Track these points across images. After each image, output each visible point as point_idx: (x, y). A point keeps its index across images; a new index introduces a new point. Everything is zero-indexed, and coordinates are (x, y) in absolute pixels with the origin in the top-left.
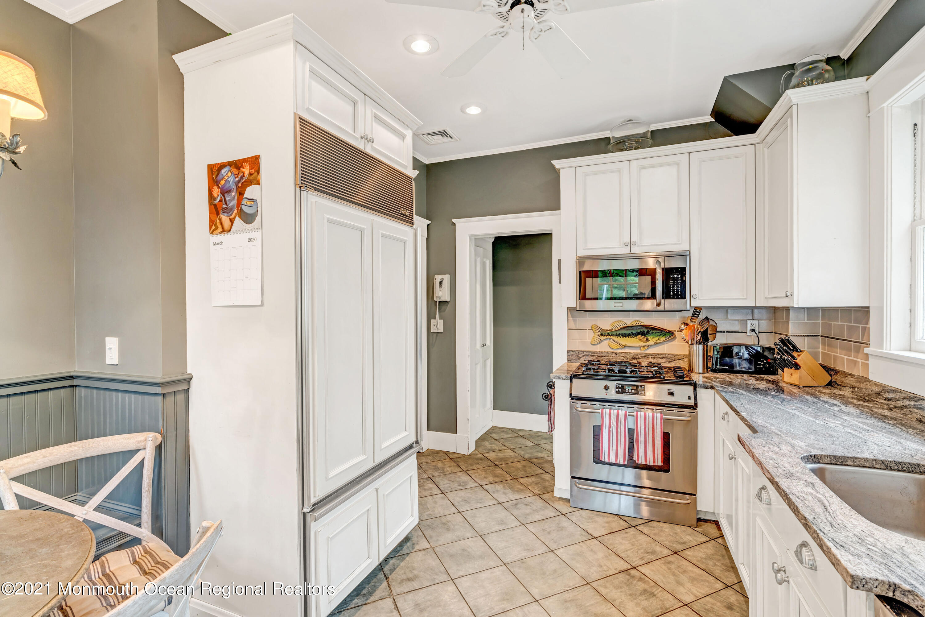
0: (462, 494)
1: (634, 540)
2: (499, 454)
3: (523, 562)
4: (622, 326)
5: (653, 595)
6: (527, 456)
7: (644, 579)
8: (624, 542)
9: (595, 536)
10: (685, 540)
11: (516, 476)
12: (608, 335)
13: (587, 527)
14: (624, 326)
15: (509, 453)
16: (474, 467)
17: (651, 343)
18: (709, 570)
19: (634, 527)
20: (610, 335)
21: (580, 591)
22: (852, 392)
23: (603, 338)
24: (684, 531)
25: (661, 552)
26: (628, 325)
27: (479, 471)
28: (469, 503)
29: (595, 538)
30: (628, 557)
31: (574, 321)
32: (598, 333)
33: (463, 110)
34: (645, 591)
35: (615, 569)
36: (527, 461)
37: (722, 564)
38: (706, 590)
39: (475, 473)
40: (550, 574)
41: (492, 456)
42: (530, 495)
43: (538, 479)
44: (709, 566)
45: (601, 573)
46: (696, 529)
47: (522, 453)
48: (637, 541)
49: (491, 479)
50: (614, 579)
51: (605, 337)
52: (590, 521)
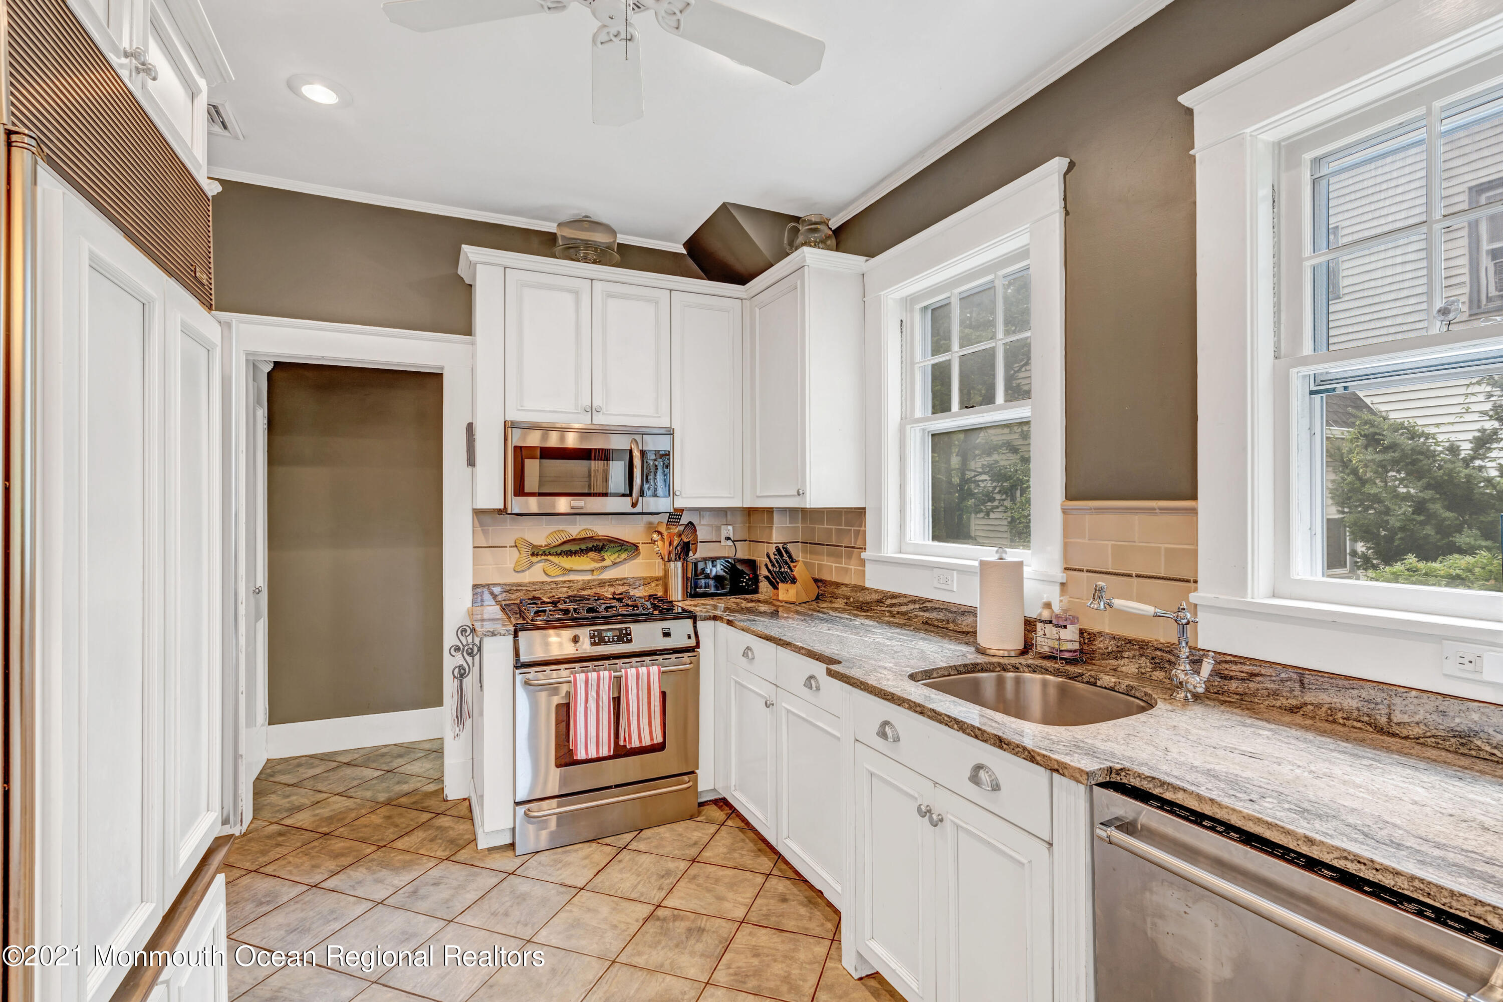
0: (278, 918)
1: (636, 867)
2: (317, 812)
3: (491, 986)
4: (565, 539)
5: (701, 930)
6: (382, 797)
7: (680, 916)
8: (624, 875)
9: (581, 885)
10: (694, 838)
11: (382, 840)
12: (544, 554)
13: (560, 878)
14: (568, 538)
15: (339, 804)
16: (272, 855)
17: (607, 562)
18: (741, 865)
19: (624, 848)
20: (546, 555)
21: (610, 980)
22: (846, 603)
23: (534, 559)
24: (687, 828)
25: (677, 868)
26: (574, 537)
27: (291, 859)
28: (309, 930)
29: (582, 889)
30: (642, 894)
31: (485, 532)
32: (526, 551)
33: (292, 86)
34: (689, 930)
35: (637, 921)
36: (388, 807)
37: (748, 851)
38: (750, 893)
39: (284, 866)
40: (548, 979)
41: (303, 819)
42: (431, 864)
43: (430, 832)
44: (737, 860)
45: (620, 937)
46: (698, 819)
47: (368, 794)
48: (640, 866)
49: (332, 865)
50: (643, 936)
51: (539, 558)
52: (560, 865)
